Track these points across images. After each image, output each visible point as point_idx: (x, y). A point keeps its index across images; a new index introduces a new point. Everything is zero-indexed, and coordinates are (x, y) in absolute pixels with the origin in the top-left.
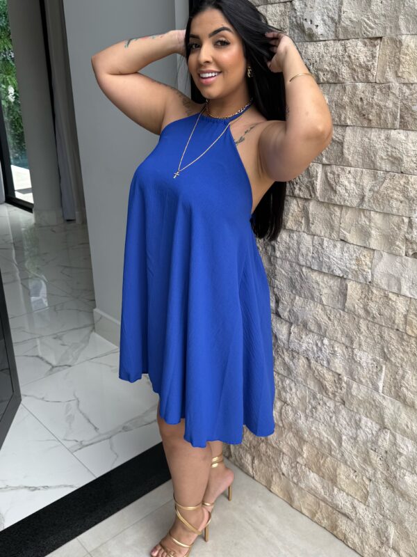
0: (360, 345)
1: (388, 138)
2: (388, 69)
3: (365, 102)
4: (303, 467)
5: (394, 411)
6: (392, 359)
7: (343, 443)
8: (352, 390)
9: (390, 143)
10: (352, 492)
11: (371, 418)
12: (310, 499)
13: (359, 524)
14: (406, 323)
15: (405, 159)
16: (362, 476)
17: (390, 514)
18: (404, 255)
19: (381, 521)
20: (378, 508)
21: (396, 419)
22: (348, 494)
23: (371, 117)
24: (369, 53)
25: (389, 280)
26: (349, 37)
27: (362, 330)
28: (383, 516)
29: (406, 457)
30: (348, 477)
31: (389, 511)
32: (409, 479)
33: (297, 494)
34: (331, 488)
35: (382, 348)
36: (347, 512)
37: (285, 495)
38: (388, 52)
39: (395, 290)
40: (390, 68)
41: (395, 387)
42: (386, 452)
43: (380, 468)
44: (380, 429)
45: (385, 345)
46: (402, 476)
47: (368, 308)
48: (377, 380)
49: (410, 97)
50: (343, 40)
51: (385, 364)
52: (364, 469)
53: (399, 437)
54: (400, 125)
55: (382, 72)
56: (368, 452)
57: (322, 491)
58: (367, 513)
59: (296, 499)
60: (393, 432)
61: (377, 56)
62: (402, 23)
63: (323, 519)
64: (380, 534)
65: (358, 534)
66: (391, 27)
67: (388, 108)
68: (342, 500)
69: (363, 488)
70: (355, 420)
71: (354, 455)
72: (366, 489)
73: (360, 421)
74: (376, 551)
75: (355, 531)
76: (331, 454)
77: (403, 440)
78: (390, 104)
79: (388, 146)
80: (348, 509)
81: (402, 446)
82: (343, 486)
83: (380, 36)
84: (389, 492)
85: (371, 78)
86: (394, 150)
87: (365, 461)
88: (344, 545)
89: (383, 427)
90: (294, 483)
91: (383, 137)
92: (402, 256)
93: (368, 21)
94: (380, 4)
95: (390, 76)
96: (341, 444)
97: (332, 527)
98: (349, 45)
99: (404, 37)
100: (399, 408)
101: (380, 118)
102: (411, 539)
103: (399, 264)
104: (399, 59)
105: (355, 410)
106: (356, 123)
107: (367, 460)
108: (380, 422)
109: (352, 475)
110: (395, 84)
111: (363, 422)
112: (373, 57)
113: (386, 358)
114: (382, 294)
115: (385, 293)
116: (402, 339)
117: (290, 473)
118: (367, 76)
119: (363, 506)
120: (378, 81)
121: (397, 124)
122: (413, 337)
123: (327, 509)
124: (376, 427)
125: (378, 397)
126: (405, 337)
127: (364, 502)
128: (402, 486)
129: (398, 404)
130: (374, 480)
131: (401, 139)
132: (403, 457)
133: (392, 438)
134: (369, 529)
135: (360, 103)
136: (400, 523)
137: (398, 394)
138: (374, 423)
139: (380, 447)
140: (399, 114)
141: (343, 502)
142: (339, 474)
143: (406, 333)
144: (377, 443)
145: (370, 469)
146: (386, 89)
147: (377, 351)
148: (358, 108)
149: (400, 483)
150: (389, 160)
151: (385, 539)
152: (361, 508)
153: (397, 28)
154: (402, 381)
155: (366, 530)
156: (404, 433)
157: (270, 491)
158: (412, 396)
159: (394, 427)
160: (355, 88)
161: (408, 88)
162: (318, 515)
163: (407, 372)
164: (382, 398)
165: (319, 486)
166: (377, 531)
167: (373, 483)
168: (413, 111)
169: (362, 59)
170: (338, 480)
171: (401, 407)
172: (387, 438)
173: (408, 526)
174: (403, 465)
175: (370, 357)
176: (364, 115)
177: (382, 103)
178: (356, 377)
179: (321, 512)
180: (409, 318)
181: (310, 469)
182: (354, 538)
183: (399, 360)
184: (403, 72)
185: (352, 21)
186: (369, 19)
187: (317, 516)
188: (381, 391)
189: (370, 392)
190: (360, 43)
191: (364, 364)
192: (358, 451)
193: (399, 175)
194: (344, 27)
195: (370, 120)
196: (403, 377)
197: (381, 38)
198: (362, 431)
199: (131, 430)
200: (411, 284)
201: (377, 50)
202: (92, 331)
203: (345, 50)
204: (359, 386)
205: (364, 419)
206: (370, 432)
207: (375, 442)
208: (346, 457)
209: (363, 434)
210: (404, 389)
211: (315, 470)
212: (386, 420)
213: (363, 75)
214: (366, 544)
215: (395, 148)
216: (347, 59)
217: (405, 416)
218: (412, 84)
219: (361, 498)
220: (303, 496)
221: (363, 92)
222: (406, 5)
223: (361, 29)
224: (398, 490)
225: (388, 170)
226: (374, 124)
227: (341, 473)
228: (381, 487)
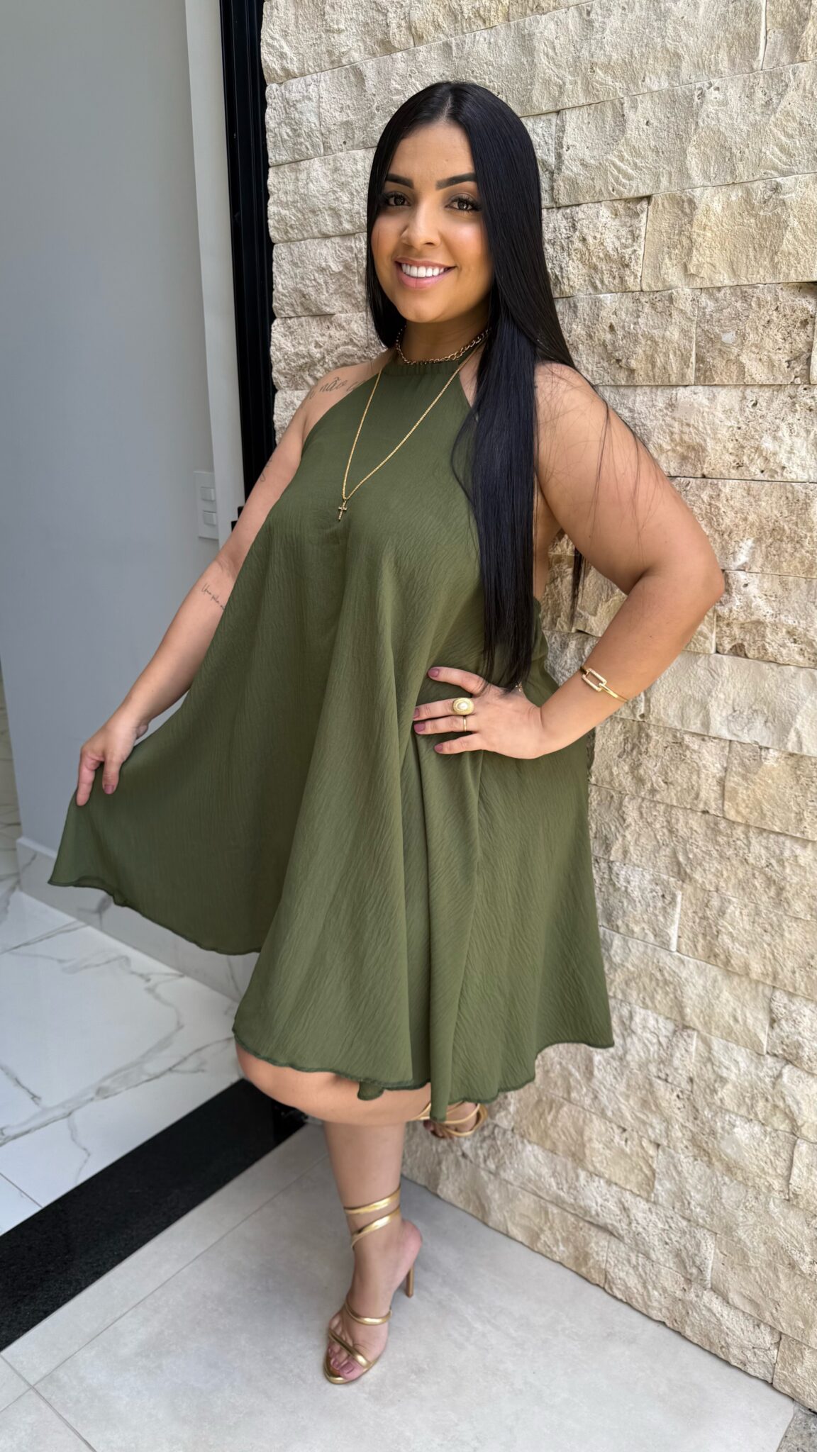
0: (625, 852)
1: (671, 405)
2: (667, 260)
3: (620, 333)
4: (509, 1134)
5: (704, 987)
6: (697, 876)
7: (596, 1072)
8: (612, 952)
9: (677, 415)
10: (618, 1174)
11: (655, 1009)
12: (526, 1202)
13: (637, 1245)
14: (723, 796)
15: (710, 444)
16: (641, 1138)
17: (704, 1213)
18: (713, 651)
19: (685, 1233)
20: (678, 1205)
21: (710, 1005)
22: (609, 1183)
23: (633, 364)
24: (624, 232)
25: (682, 709)
26: (581, 200)
27: (629, 820)
28: (689, 1221)
29: (735, 1086)
30: (609, 1144)
31: (702, 1207)
32: (743, 1132)
33: (497, 1196)
34: (572, 1174)
35: (675, 853)
36: (608, 1220)
37: (468, 1201)
38: (665, 225)
39: (696, 726)
40: (670, 259)
41: (704, 935)
42: (691, 1080)
43: (680, 1116)
44: (675, 1032)
45: (679, 848)
46: (727, 1127)
47: (642, 772)
48: (665, 926)
49: (716, 316)
50: (567, 207)
51: (682, 888)
52: (644, 1123)
53: (717, 1044)
54: (697, 378)
55: (655, 267)
56: (651, 1084)
57: (552, 1179)
58: (654, 1217)
59: (494, 1206)
60: (704, 1033)
61: (643, 234)
62: (693, 164)
63: (557, 1241)
64: (683, 1262)
65: (635, 1268)
66: (670, 174)
67: (670, 342)
68: (597, 1197)
69: (642, 1164)
70: (621, 1017)
71: (621, 1094)
72: (650, 1166)
73: (631, 1018)
74: (676, 1300)
75: (629, 1262)
76: (569, 1100)
77: (727, 1049)
78: (674, 334)
79: (672, 422)
80: (612, 1215)
81: (727, 1063)
82: (598, 1165)
83: (648, 193)
84: (700, 1168)
85: (630, 281)
86: (686, 429)
87: (644, 1104)
88: (606, 1297)
89: (683, 1027)
90: (490, 1172)
91: (661, 405)
92: (710, 655)
93: (619, 163)
94: (645, 127)
95: (673, 274)
96: (591, 1073)
97: (577, 1258)
98: (581, 215)
99: (697, 192)
100: (715, 981)
101: (654, 365)
102: (752, 1262)
103: (702, 672)
104: (689, 238)
105: (620, 996)
106: (602, 377)
107: (649, 1102)
108: (675, 1015)
109: (617, 1139)
110: (684, 292)
111: (637, 1019)
112: (635, 238)
113: (682, 875)
114: (670, 739)
115: (675, 737)
116: (716, 831)
117: (480, 1152)
118: (622, 279)
119: (643, 1205)
120: (645, 288)
121: (691, 374)
122: (739, 824)
123: (564, 1220)
124: (665, 1028)
125: (667, 961)
126: (723, 825)
127: (644, 1194)
128: (729, 1151)
129: (714, 971)
130: (665, 1143)
131: (700, 404)
132: (729, 1086)
133: (702, 1047)
134: (659, 1253)
135: (609, 337)
136: (725, 1232)
137: (711, 950)
138: (661, 1019)
139: (676, 1069)
140: (693, 353)
141: (600, 1201)
142: (590, 1140)
143: (724, 818)
144: (671, 1061)
145: (655, 1121)
146: (664, 301)
147: (663, 859)
148: (605, 346)
149: (723, 1144)
150: (674, 451)
151: (694, 1271)
152: (639, 1209)
153: (684, 173)
154: (721, 922)
155: (654, 1257)
156: (728, 1034)
157: (438, 1196)
158: (744, 950)
159: (707, 1025)
160: (597, 304)
161: (711, 296)
162: (546, 1237)
163: (729, 901)
164: (677, 962)
165: (545, 1171)
166: (678, 1255)
167: (664, 1151)
168: (723, 344)
169: (610, 242)
170: (587, 1152)
171: (719, 978)
172: (693, 1049)
173: (744, 1237)
174: (730, 1104)
175: (648, 877)
176: (618, 361)
177: (656, 332)
178: (620, 923)
179: (551, 1228)
180: (729, 785)
181: (522, 1136)
182: (626, 1277)
183: (710, 876)
184: (700, 266)
185: (584, 165)
186: (622, 159)
187: (542, 1237)
188: (673, 948)
189: (649, 952)
190: (605, 212)
191: (636, 894)
192: (628, 1086)
193: (698, 481)
194: (570, 179)
195: (632, 371)
196: (722, 912)
197: (649, 198)
198: (635, 1039)
199: (116, 1094)
200: (730, 711)
201: (643, 224)
202: (13, 889)
203: (574, 227)
204: (626, 942)
205: (640, 1014)
206: (655, 1041)
207: (665, 1061)
208: (604, 1100)
209: (639, 1046)
210: (725, 937)
211: (534, 1137)
212: (688, 1011)
213: (614, 278)
214: (655, 1288)
215: (688, 425)
216: (578, 244)
217: (731, 999)
218: (719, 289)
219: (640, 1186)
220: (510, 1198)
221: (615, 313)
222: (701, 124)
223: (606, 182)
224: (720, 1160)
225: (673, 474)
226: (640, 378)
227: (594, 1136)
228: (682, 1157)
